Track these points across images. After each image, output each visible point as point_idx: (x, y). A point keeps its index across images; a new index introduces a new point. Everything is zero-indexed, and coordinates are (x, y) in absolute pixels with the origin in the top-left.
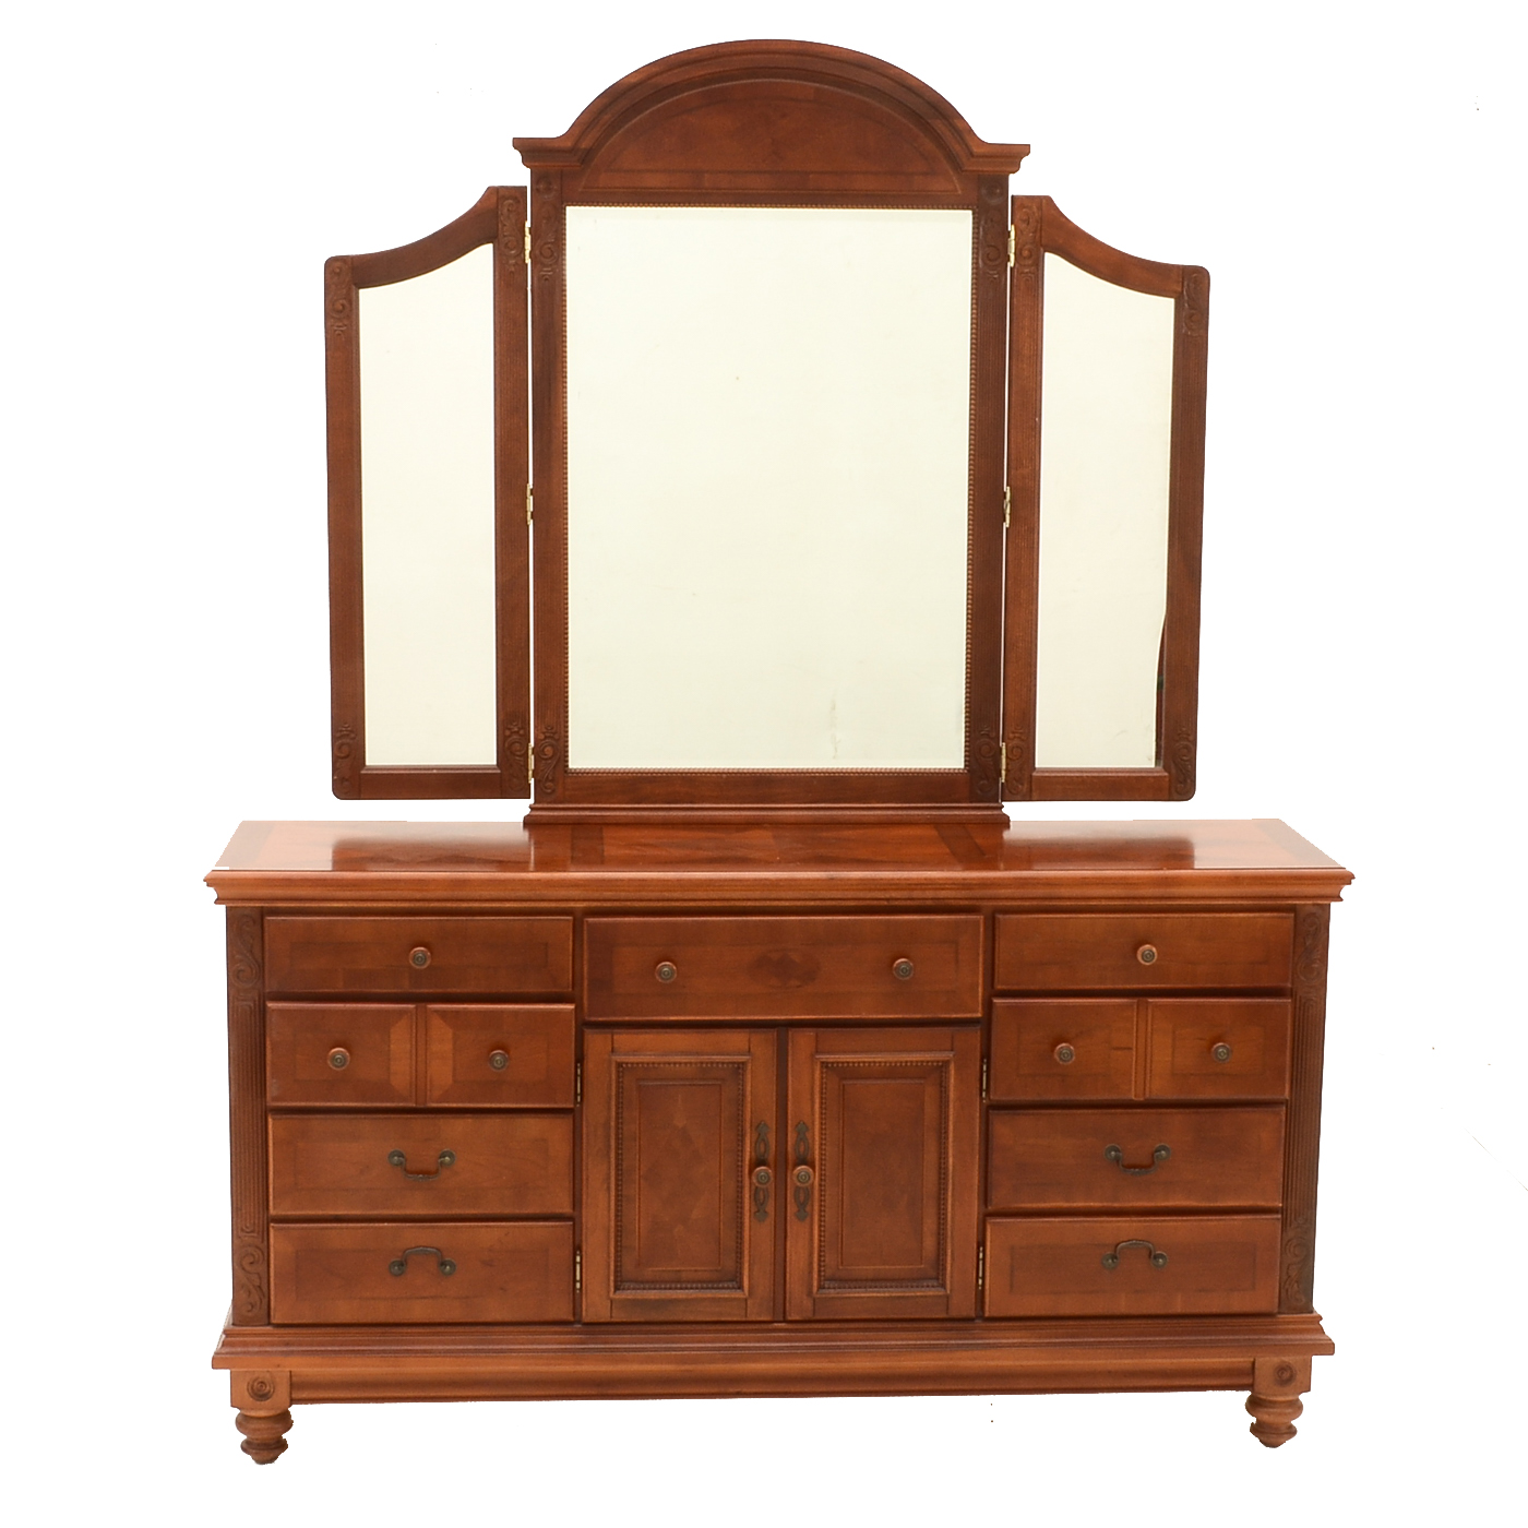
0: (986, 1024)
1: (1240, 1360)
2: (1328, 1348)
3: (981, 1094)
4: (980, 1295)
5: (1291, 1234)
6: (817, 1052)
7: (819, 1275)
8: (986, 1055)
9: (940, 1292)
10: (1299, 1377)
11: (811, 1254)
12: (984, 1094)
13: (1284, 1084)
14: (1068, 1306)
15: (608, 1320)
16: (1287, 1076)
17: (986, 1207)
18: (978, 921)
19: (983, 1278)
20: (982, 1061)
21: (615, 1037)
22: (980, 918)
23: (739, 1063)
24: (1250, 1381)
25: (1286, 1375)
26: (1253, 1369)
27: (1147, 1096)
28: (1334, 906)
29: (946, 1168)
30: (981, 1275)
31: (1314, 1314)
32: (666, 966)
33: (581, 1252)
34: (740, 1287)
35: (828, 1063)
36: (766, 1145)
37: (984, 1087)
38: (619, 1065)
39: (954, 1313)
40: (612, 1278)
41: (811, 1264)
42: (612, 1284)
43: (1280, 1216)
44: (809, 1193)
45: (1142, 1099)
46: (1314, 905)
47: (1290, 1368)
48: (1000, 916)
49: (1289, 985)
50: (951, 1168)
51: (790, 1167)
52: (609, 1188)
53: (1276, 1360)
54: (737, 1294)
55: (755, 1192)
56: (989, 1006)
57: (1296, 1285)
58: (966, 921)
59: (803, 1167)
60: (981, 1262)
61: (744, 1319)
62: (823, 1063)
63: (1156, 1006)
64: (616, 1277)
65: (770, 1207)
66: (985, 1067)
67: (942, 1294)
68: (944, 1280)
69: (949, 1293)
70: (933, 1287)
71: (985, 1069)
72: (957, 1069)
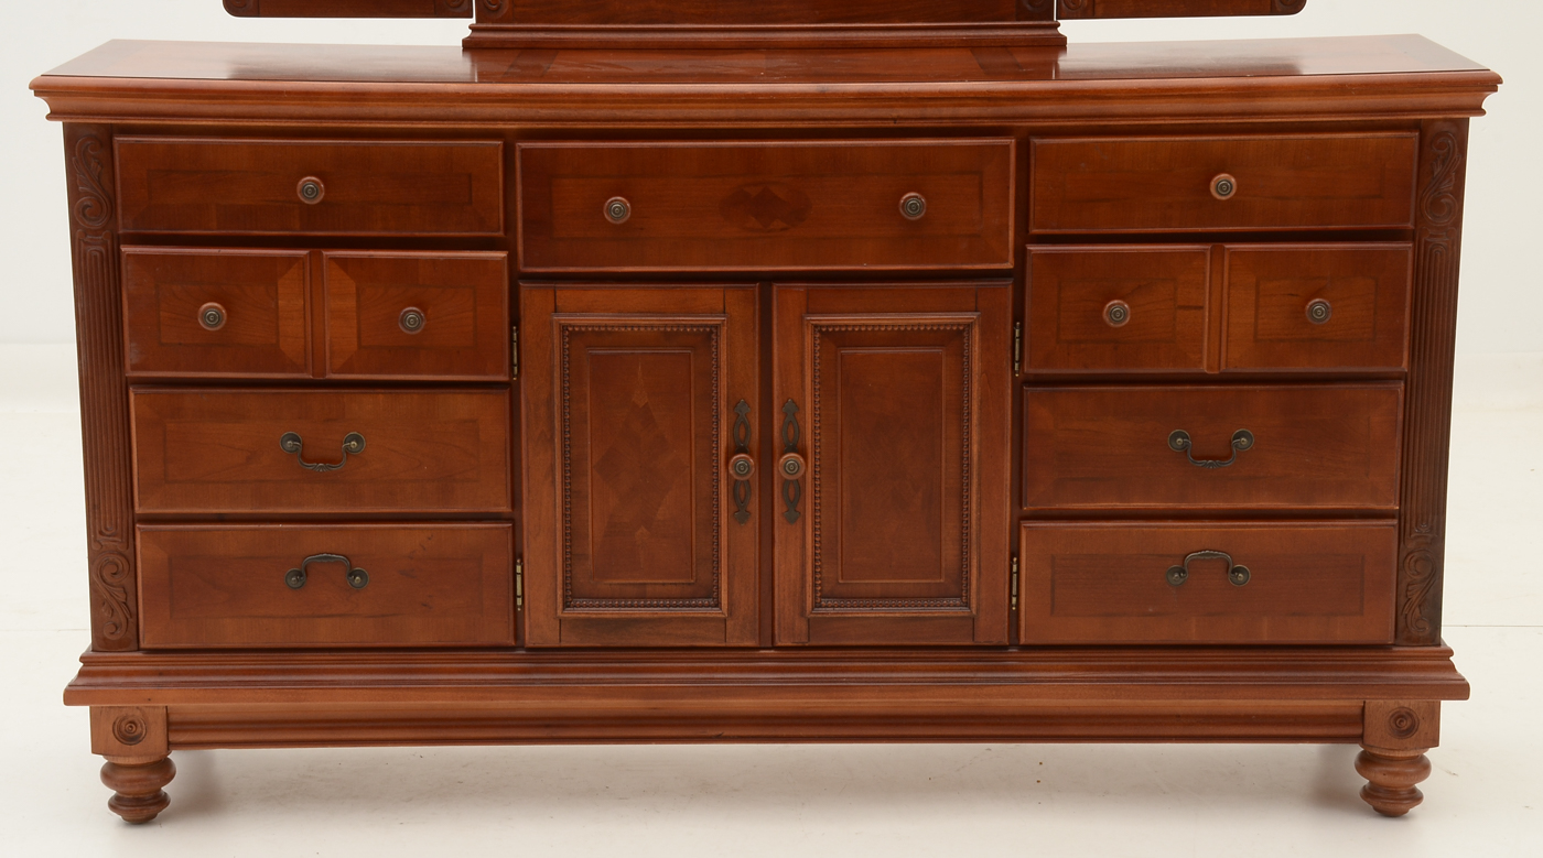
0: (1018, 276)
1: (1345, 704)
2: (1460, 690)
3: (1013, 367)
4: (1014, 617)
5: (1411, 545)
6: (809, 312)
7: (815, 591)
8: (1019, 316)
9: (962, 611)
10: (1423, 727)
11: (803, 566)
12: (1017, 365)
13: (1402, 352)
14: (1123, 632)
15: (557, 645)
16: (1406, 343)
17: (1021, 508)
18: (1007, 147)
19: (1018, 596)
20: (1014, 325)
21: (558, 293)
22: (1011, 142)
23: (711, 326)
24: (1358, 731)
25: (1406, 724)
26: (1360, 717)
27: (1223, 368)
28: (1474, 121)
29: (970, 459)
30: (1014, 592)
31: (1442, 647)
32: (618, 203)
33: (522, 561)
34: (718, 605)
35: (822, 326)
36: (748, 428)
37: (1017, 358)
38: (564, 328)
39: (981, 640)
40: (560, 592)
41: (804, 576)
42: (560, 600)
43: (1395, 522)
44: (799, 486)
45: (1217, 372)
46: (1445, 120)
47: (1411, 715)
48: (1037, 141)
49: (1410, 226)
50: (975, 458)
51: (777, 455)
52: (553, 482)
53: (1392, 704)
54: (713, 612)
55: (734, 486)
56: (1021, 254)
57: (1417, 610)
58: (993, 147)
59: (792, 455)
60: (1015, 576)
61: (723, 645)
62: (816, 326)
63: (1234, 253)
64: (565, 590)
65: (754, 505)
66: (1017, 331)
67: (966, 614)
68: (968, 598)
69: (974, 613)
70: (955, 606)
71: (1017, 334)
72: (983, 333)
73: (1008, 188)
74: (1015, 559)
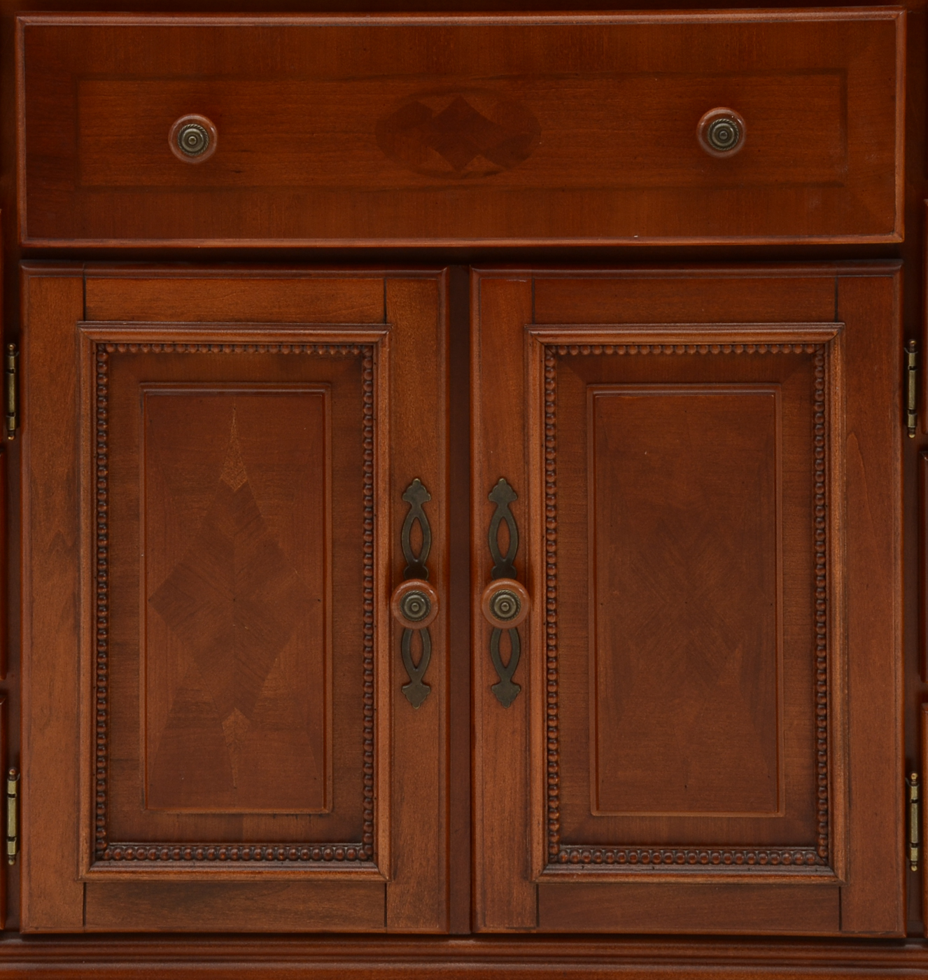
0: (911, 256)
3: (904, 421)
6: (535, 322)
7: (548, 833)
9: (818, 875)
11: (527, 783)
12: (911, 418)
15: (78, 928)
17: (924, 679)
18: (892, 23)
19: (921, 845)
20: (906, 345)
21: (90, 285)
22: (897, 14)
23: (361, 346)
29: (828, 589)
30: (915, 838)
32: (193, 124)
33: (18, 771)
34: (372, 857)
35: (558, 347)
36: (426, 531)
37: (912, 404)
38: (99, 348)
39: (855, 928)
40: (84, 833)
41: (527, 805)
42: (84, 847)
44: (520, 638)
50: (838, 589)
51: (479, 581)
52: (77, 626)
54: (363, 871)
55: (401, 640)
56: (918, 218)
58: (865, 24)
59: (506, 582)
60: (915, 807)
61: (382, 930)
62: (548, 346)
64: (94, 828)
65: (437, 672)
66: (911, 356)
67: (826, 881)
68: (830, 848)
69: (841, 878)
70: (805, 863)
71: (911, 363)
72: (849, 362)
73: (893, 98)
74: (914, 776)
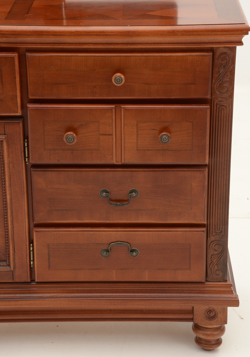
0: (23, 118)
1: (187, 306)
2: (236, 303)
3: (25, 160)
4: (32, 270)
5: (212, 238)
8: (26, 137)
9: (7, 269)
10: (220, 316)
12: (27, 159)
13: (205, 156)
14: (82, 277)
16: (207, 151)
17: (33, 222)
18: (13, 58)
19: (33, 261)
20: (24, 141)
22: (15, 55)
24: (191, 317)
25: (212, 314)
26: (192, 312)
27: (123, 162)
28: (238, 48)
29: (6, 201)
30: (32, 259)
31: (228, 283)
37: (27, 156)
39: (17, 280)
43: (204, 229)
45: (120, 163)
46: (225, 47)
47: (214, 311)
48: (29, 54)
49: (209, 97)
50: (9, 201)
53: (206, 307)
56: (23, 107)
57: (216, 266)
58: (6, 58)
60: (32, 252)
63: (126, 109)
66: (26, 144)
67: (8, 270)
68: (9, 262)
69: (12, 269)
70: (3, 266)
71: (26, 145)
72: (8, 145)
73: (15, 78)
74: (31, 245)
